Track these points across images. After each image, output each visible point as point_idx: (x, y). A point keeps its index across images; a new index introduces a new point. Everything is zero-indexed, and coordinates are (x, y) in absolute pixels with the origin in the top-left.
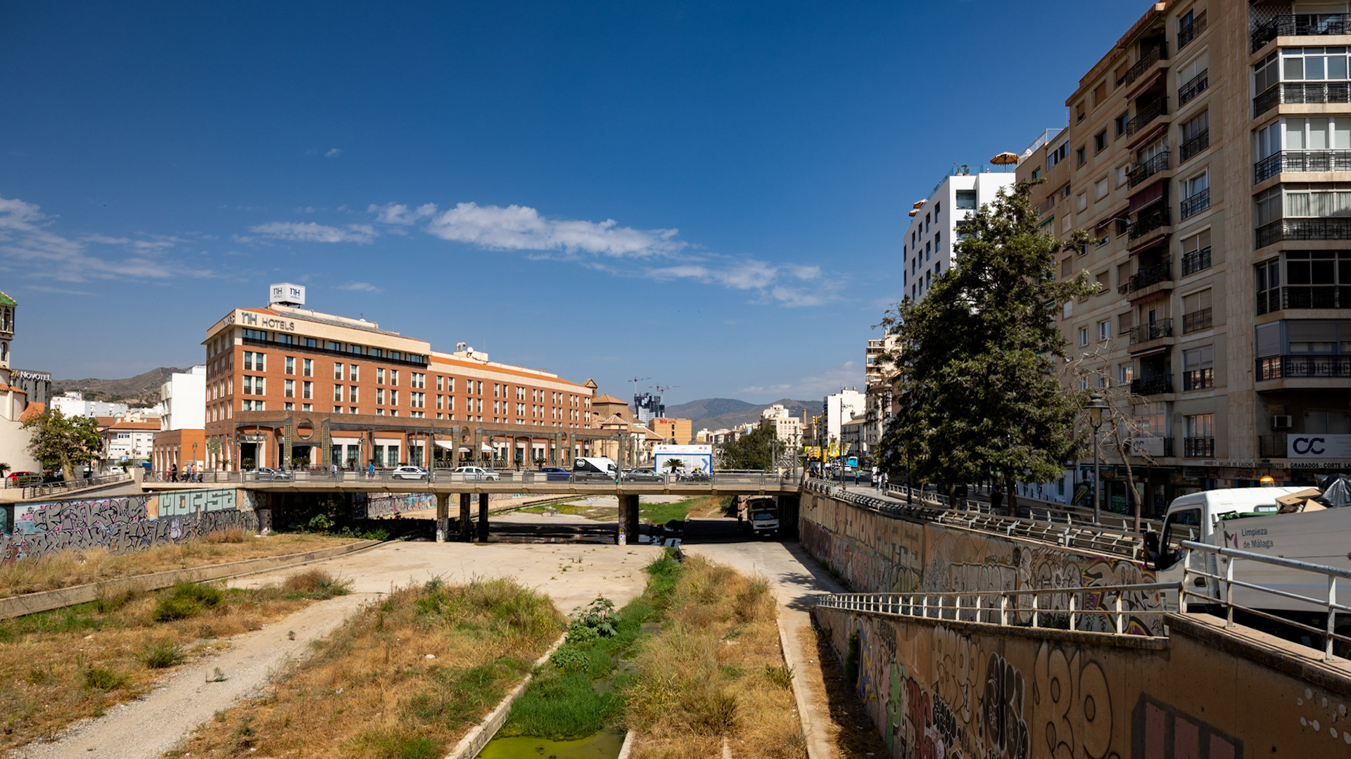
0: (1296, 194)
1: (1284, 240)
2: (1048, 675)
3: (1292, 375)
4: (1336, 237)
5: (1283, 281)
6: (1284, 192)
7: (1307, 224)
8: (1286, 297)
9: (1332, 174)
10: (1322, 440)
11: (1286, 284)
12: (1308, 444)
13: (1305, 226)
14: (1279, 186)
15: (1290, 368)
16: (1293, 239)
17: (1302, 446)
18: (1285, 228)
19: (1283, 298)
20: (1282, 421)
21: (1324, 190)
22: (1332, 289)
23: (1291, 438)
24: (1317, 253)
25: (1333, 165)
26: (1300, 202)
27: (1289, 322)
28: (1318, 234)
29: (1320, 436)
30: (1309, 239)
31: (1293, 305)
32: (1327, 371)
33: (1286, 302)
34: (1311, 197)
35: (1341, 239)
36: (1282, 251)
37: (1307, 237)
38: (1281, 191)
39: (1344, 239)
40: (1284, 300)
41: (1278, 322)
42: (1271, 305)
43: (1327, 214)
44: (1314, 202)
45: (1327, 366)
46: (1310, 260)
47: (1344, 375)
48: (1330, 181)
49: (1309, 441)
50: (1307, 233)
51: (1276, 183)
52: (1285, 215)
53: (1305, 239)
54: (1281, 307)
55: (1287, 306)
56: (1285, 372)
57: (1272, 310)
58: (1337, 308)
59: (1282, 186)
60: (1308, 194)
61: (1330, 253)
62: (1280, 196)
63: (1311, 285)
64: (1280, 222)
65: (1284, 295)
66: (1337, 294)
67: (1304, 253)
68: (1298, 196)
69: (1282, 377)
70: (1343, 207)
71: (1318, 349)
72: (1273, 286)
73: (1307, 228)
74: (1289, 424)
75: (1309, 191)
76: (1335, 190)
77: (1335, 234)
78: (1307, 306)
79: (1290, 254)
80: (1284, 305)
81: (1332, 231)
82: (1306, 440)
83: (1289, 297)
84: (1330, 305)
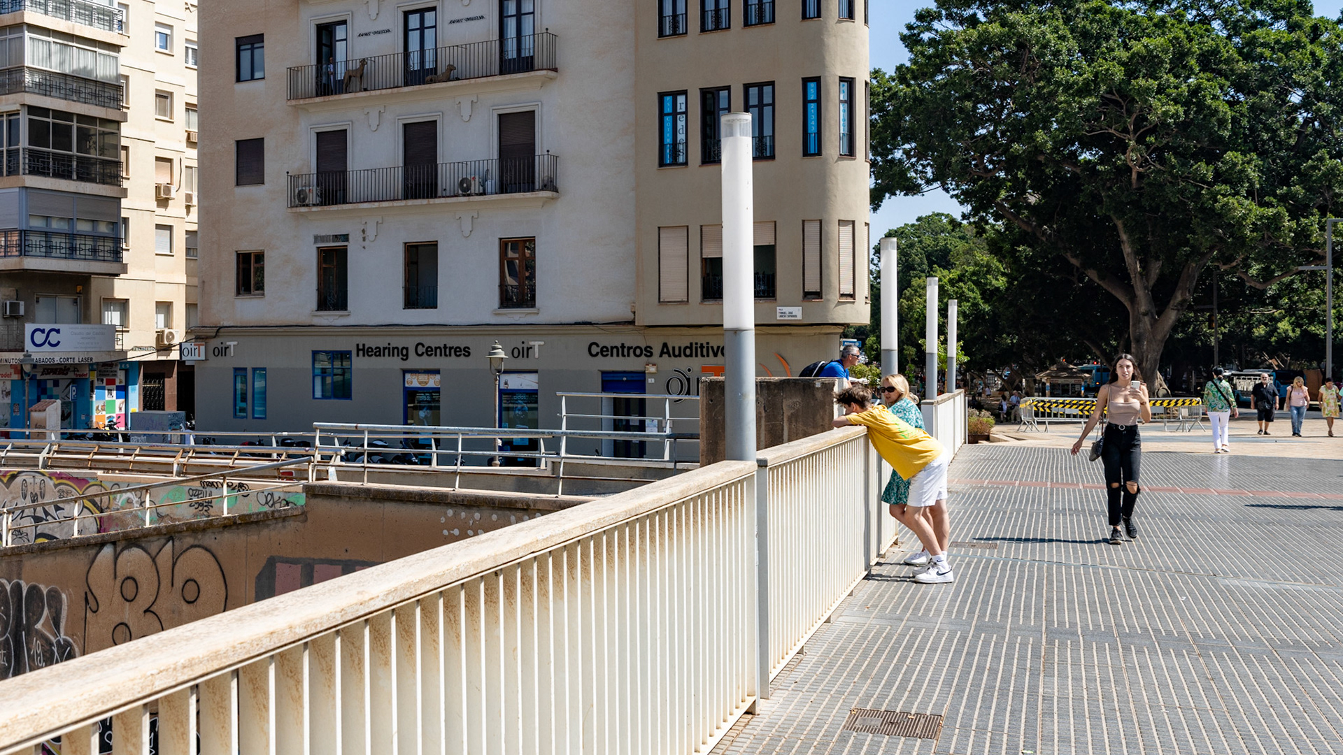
0: (39, 40)
1: (25, 92)
2: (115, 578)
3: (31, 253)
4: (75, 99)
5: (24, 142)
6: (27, 35)
7: (48, 78)
8: (27, 161)
9: (73, 26)
10: (58, 331)
11: (27, 146)
12: (45, 335)
13: (46, 79)
14: (19, 26)
15: (28, 246)
16: (34, 93)
17: (39, 338)
18: (28, 79)
19: (23, 160)
20: (14, 307)
21: (66, 42)
22: (70, 157)
23: (29, 328)
24: (58, 114)
25: (74, 15)
26: (42, 50)
27: (28, 190)
28: (58, 91)
29: (56, 326)
30: (50, 96)
31: (34, 171)
32: (63, 251)
33: (27, 167)
34: (53, 46)
35: (79, 101)
36: (23, 105)
37: (48, 93)
38: (23, 32)
39: (82, 102)
40: (24, 164)
41: (17, 190)
42: (9, 167)
43: (67, 71)
44: (56, 53)
45: (63, 245)
46: (50, 120)
47: (78, 257)
48: (71, 33)
49: (46, 332)
50: (48, 89)
51: (18, 21)
52: (28, 63)
53: (46, 95)
54: (21, 171)
55: (27, 172)
56: (24, 250)
57: (10, 173)
58: (74, 180)
59: (25, 27)
60: (49, 42)
61: (68, 116)
62: (22, 38)
63: (51, 150)
64: (21, 69)
65: (24, 158)
66: (75, 164)
67: (44, 111)
68: (40, 43)
69: (21, 255)
70: (82, 66)
71: (55, 225)
72: (10, 145)
73: (48, 83)
74: (22, 312)
75: (51, 39)
76: (74, 44)
77: (74, 94)
78: (46, 174)
79: (32, 110)
80: (24, 169)
81: (72, 90)
82: (43, 331)
83: (30, 160)
84: (66, 175)
